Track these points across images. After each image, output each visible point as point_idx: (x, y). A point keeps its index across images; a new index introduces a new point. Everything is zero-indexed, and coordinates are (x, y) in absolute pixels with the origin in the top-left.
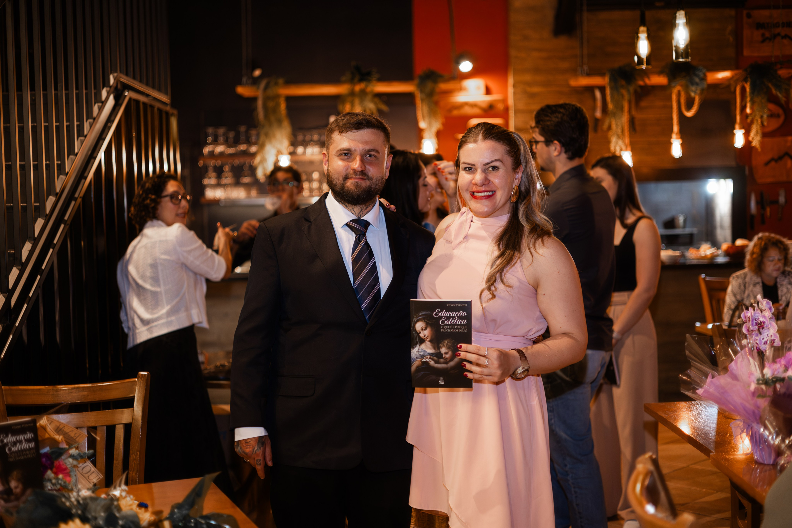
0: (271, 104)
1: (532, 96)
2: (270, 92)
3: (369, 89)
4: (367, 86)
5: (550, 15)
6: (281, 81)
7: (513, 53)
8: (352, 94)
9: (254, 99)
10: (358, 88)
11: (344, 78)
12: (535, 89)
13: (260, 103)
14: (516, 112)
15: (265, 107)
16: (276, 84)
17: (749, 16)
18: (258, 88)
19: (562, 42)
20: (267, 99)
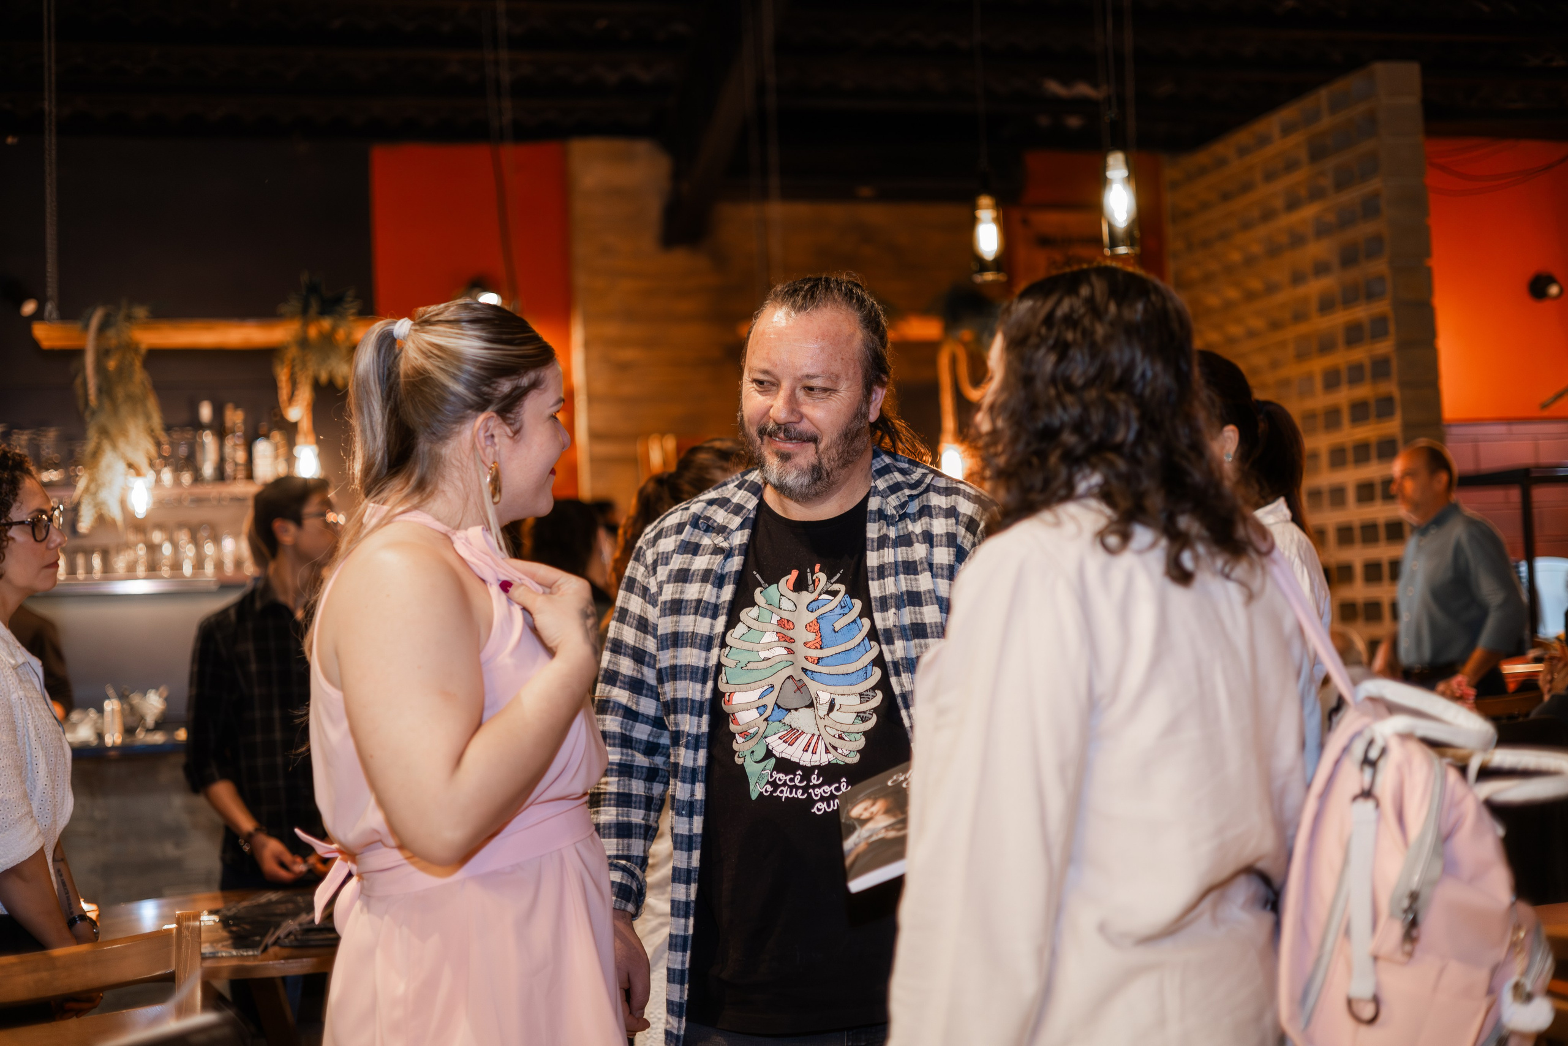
0: (112, 364)
1: (622, 368)
2: (112, 337)
3: (341, 334)
4: (334, 330)
5: (653, 208)
6: (141, 312)
7: (581, 279)
8: (303, 343)
9: (76, 354)
10: (313, 332)
11: (284, 308)
12: (628, 354)
13: (90, 359)
14: (591, 399)
15: (100, 368)
16: (129, 318)
17: (1025, 222)
18: (86, 327)
19: (680, 259)
20: (103, 354)
